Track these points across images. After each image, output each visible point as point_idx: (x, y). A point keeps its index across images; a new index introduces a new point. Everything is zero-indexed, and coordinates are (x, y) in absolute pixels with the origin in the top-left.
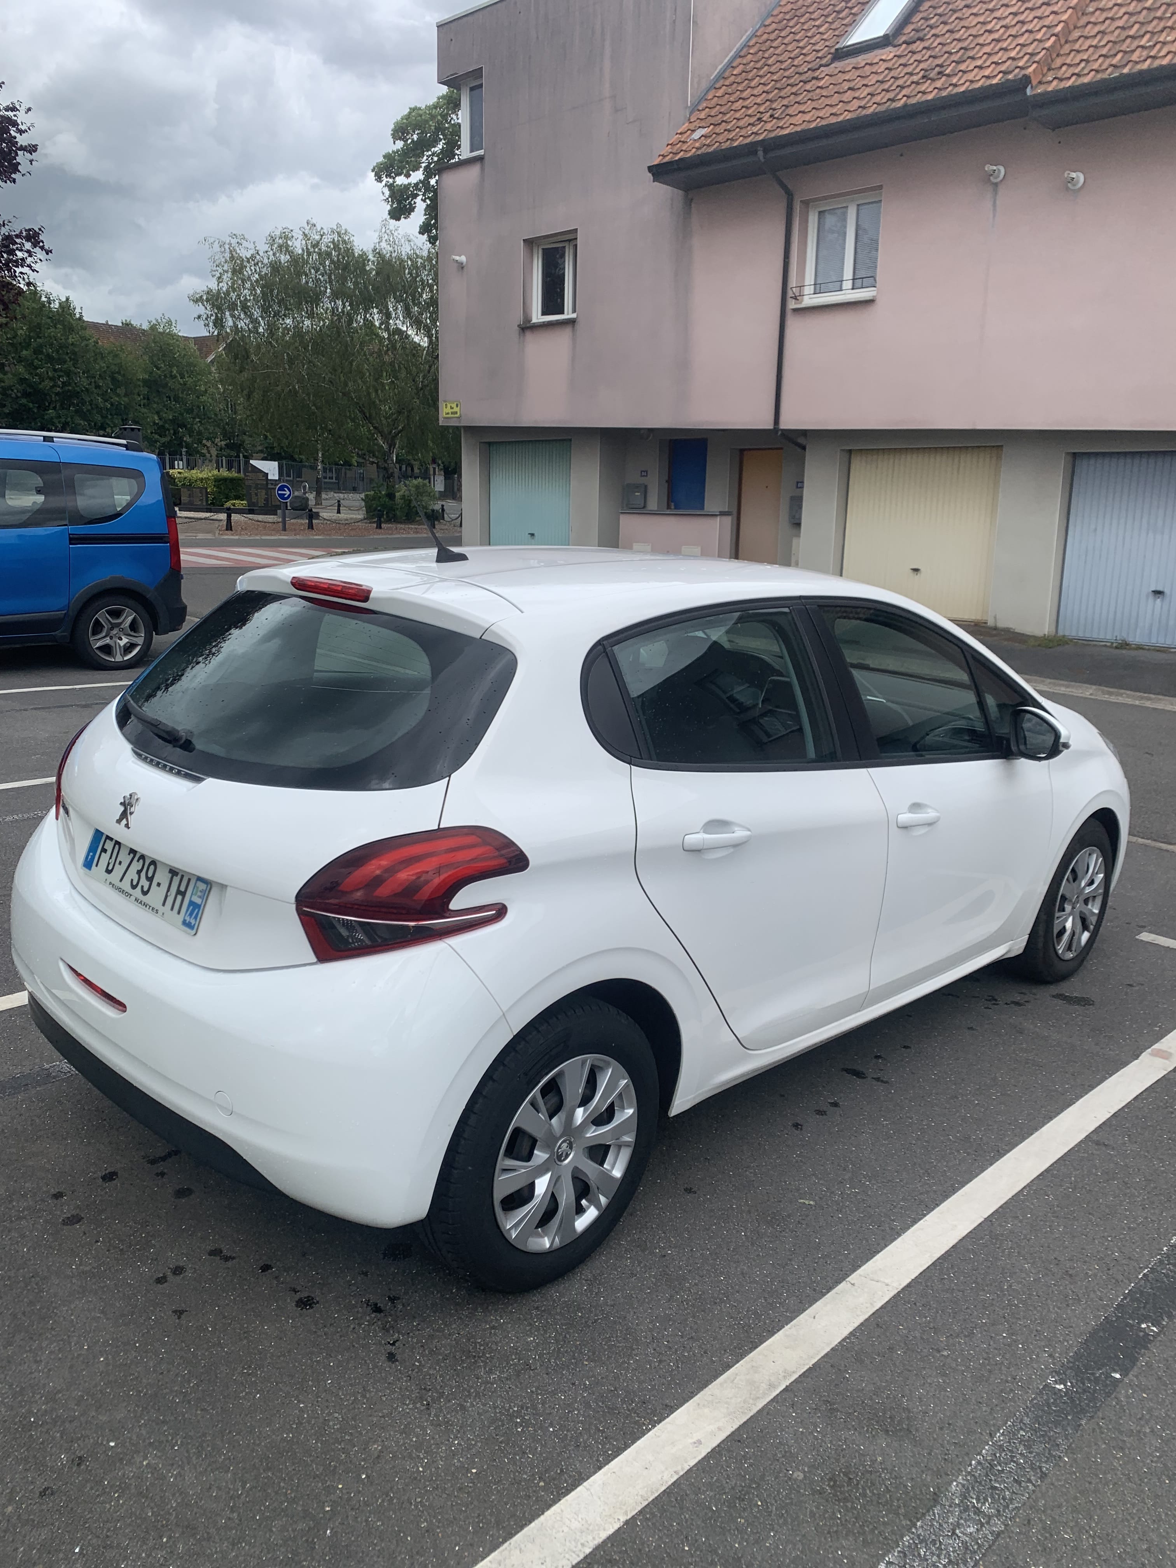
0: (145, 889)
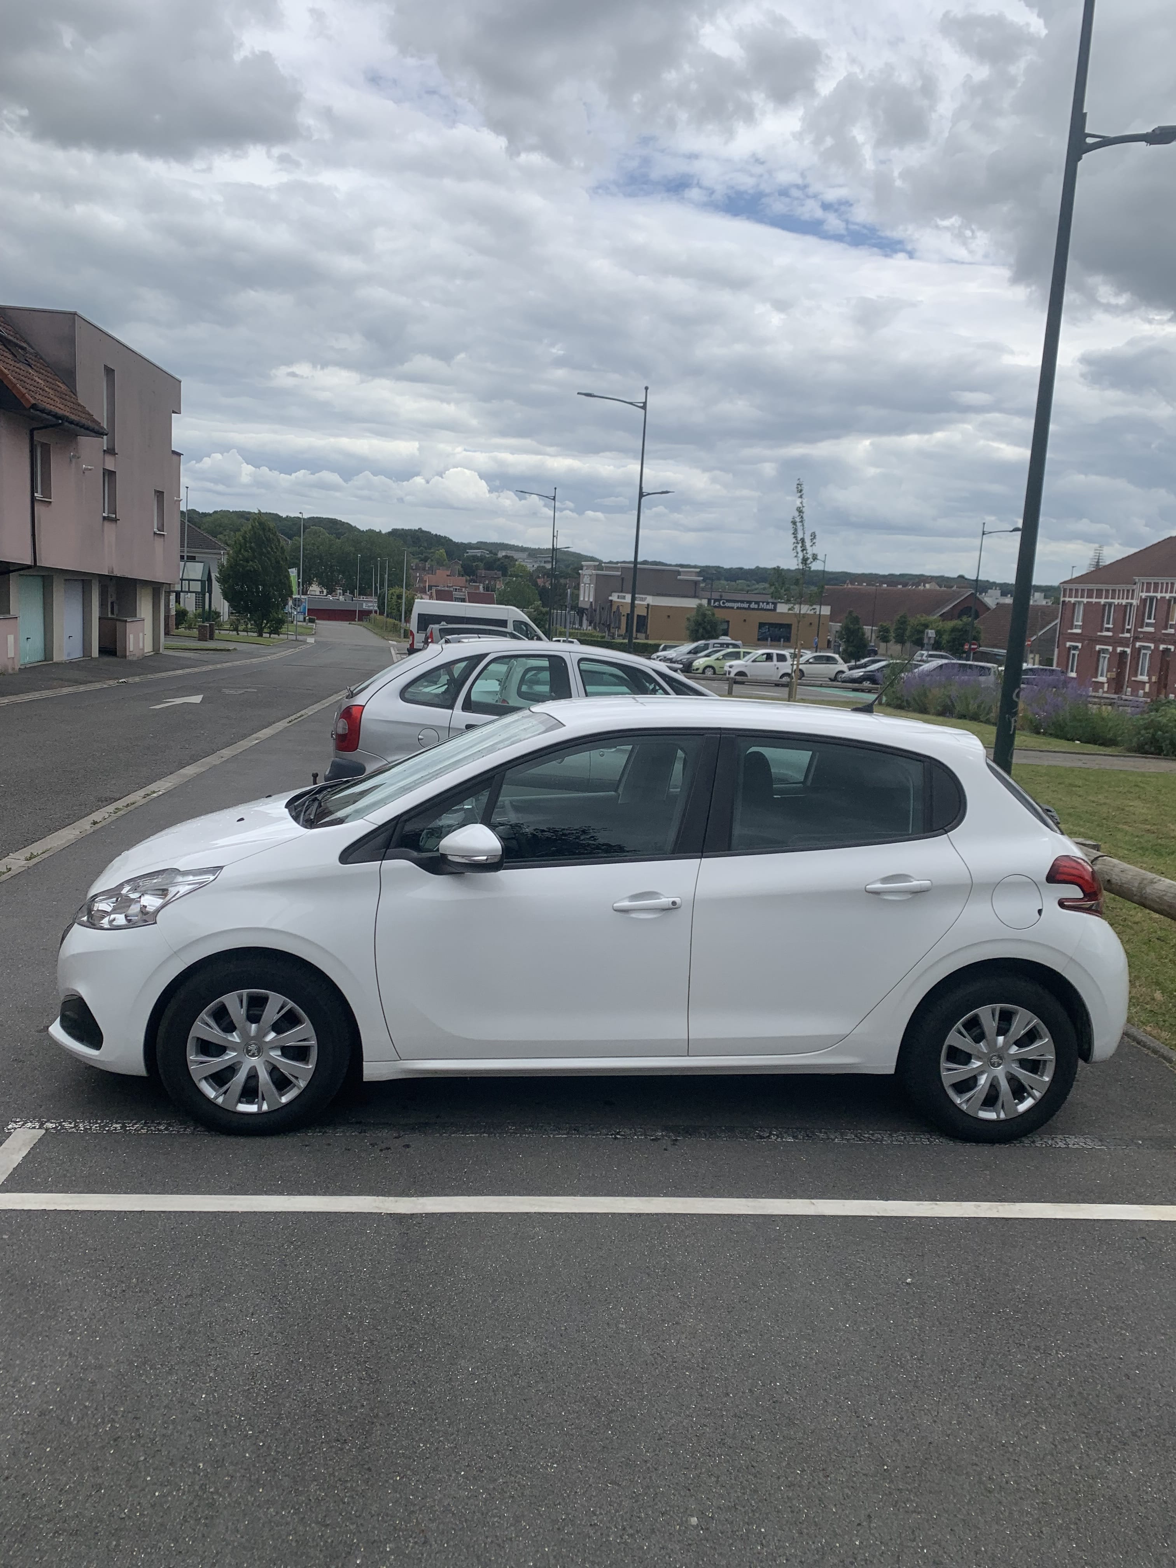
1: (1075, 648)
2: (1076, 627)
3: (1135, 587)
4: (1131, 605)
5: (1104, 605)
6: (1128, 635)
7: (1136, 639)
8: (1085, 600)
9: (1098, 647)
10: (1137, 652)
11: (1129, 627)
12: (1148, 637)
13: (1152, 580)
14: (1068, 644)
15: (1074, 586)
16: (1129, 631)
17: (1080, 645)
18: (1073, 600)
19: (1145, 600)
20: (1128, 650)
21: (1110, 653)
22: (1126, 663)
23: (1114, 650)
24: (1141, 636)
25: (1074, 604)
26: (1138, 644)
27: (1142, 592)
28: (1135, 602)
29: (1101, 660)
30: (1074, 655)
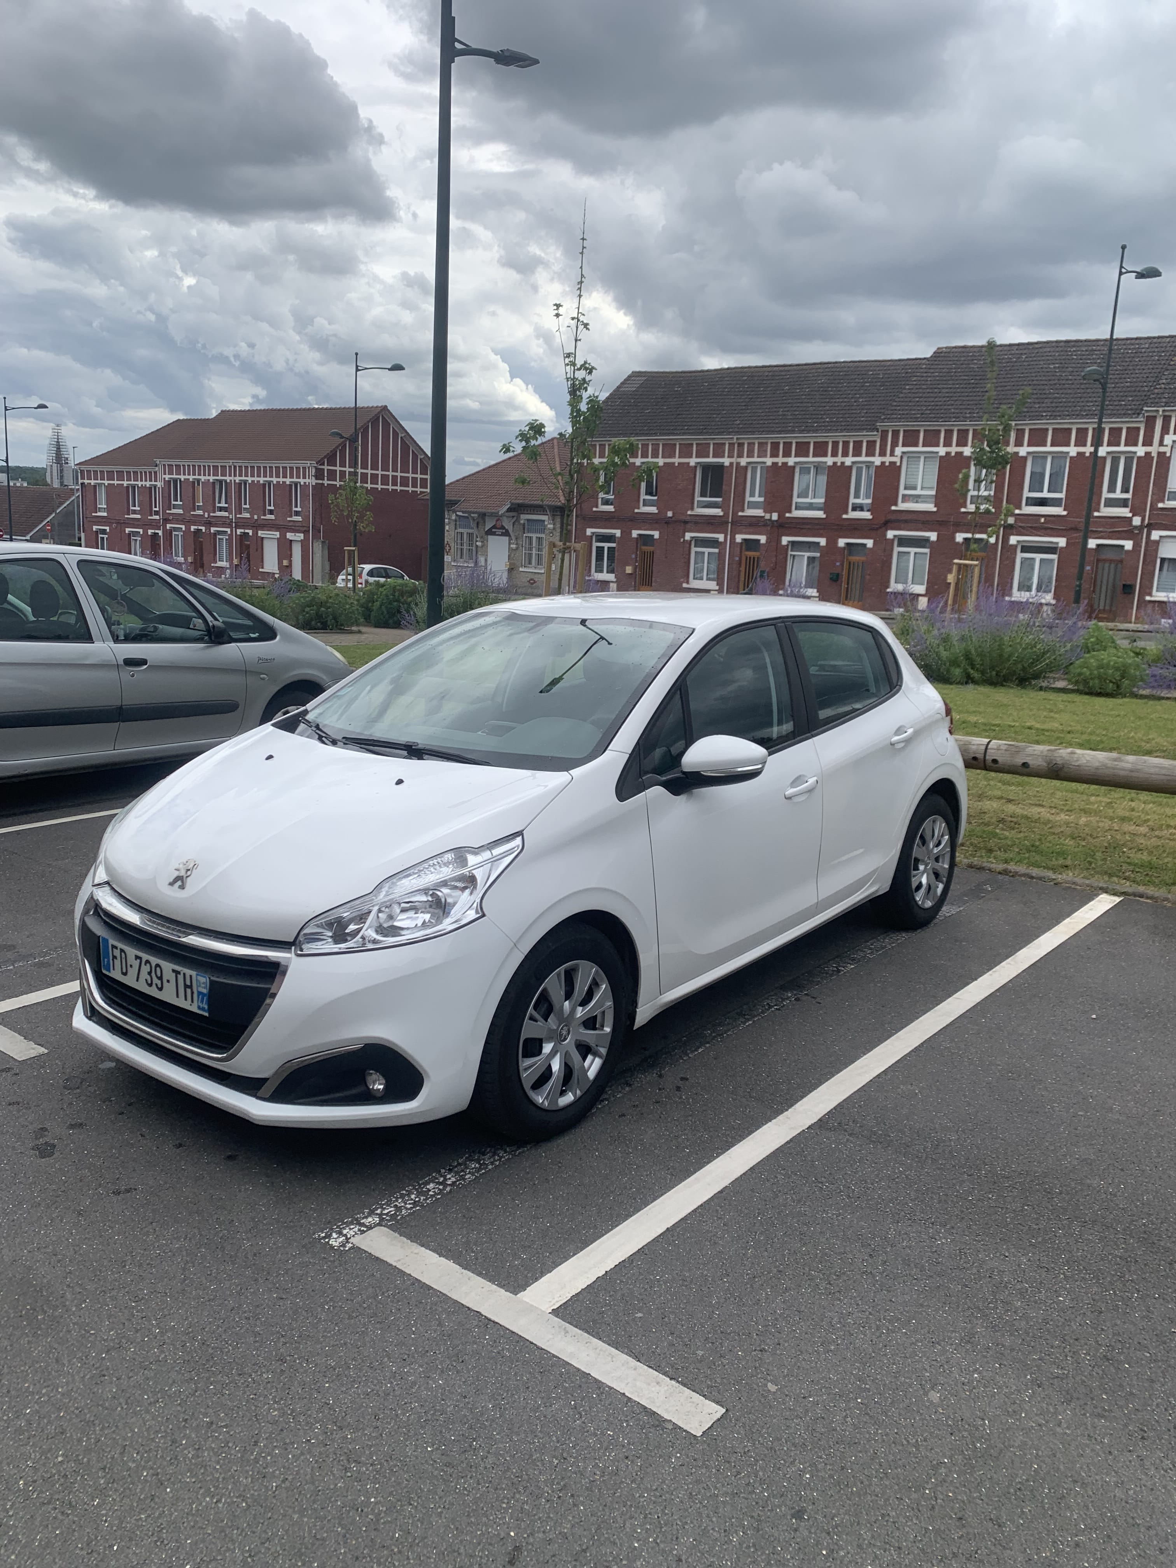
1: (104, 532)
2: (100, 510)
3: (157, 469)
4: (155, 486)
5: (128, 487)
6: (157, 517)
7: (166, 521)
8: (106, 482)
9: (127, 530)
10: (169, 534)
11: (157, 509)
12: (178, 519)
13: (174, 463)
14: (95, 528)
15: (92, 468)
16: (157, 513)
17: (107, 528)
18: (93, 482)
19: (169, 482)
20: (160, 533)
21: (142, 536)
22: (159, 545)
23: (145, 532)
24: (171, 518)
25: (95, 486)
26: (168, 526)
27: (165, 474)
28: (159, 484)
29: (133, 543)
30: (103, 538)
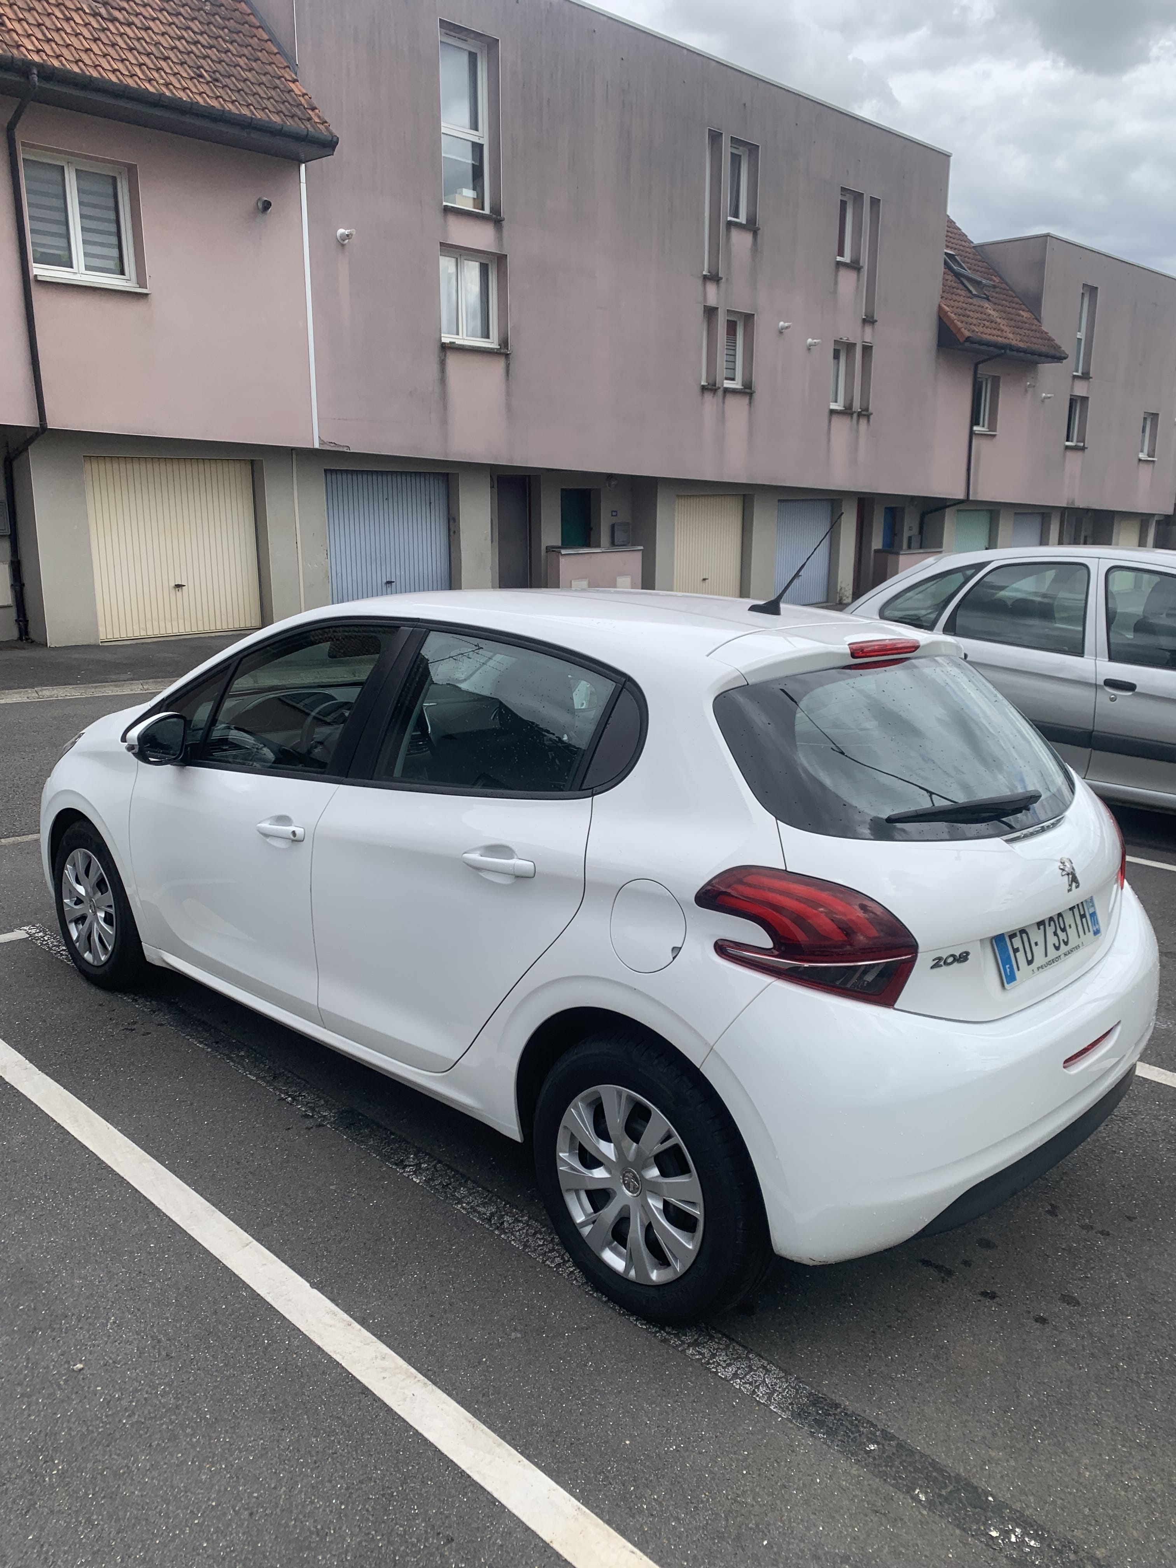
0: (1066, 940)
